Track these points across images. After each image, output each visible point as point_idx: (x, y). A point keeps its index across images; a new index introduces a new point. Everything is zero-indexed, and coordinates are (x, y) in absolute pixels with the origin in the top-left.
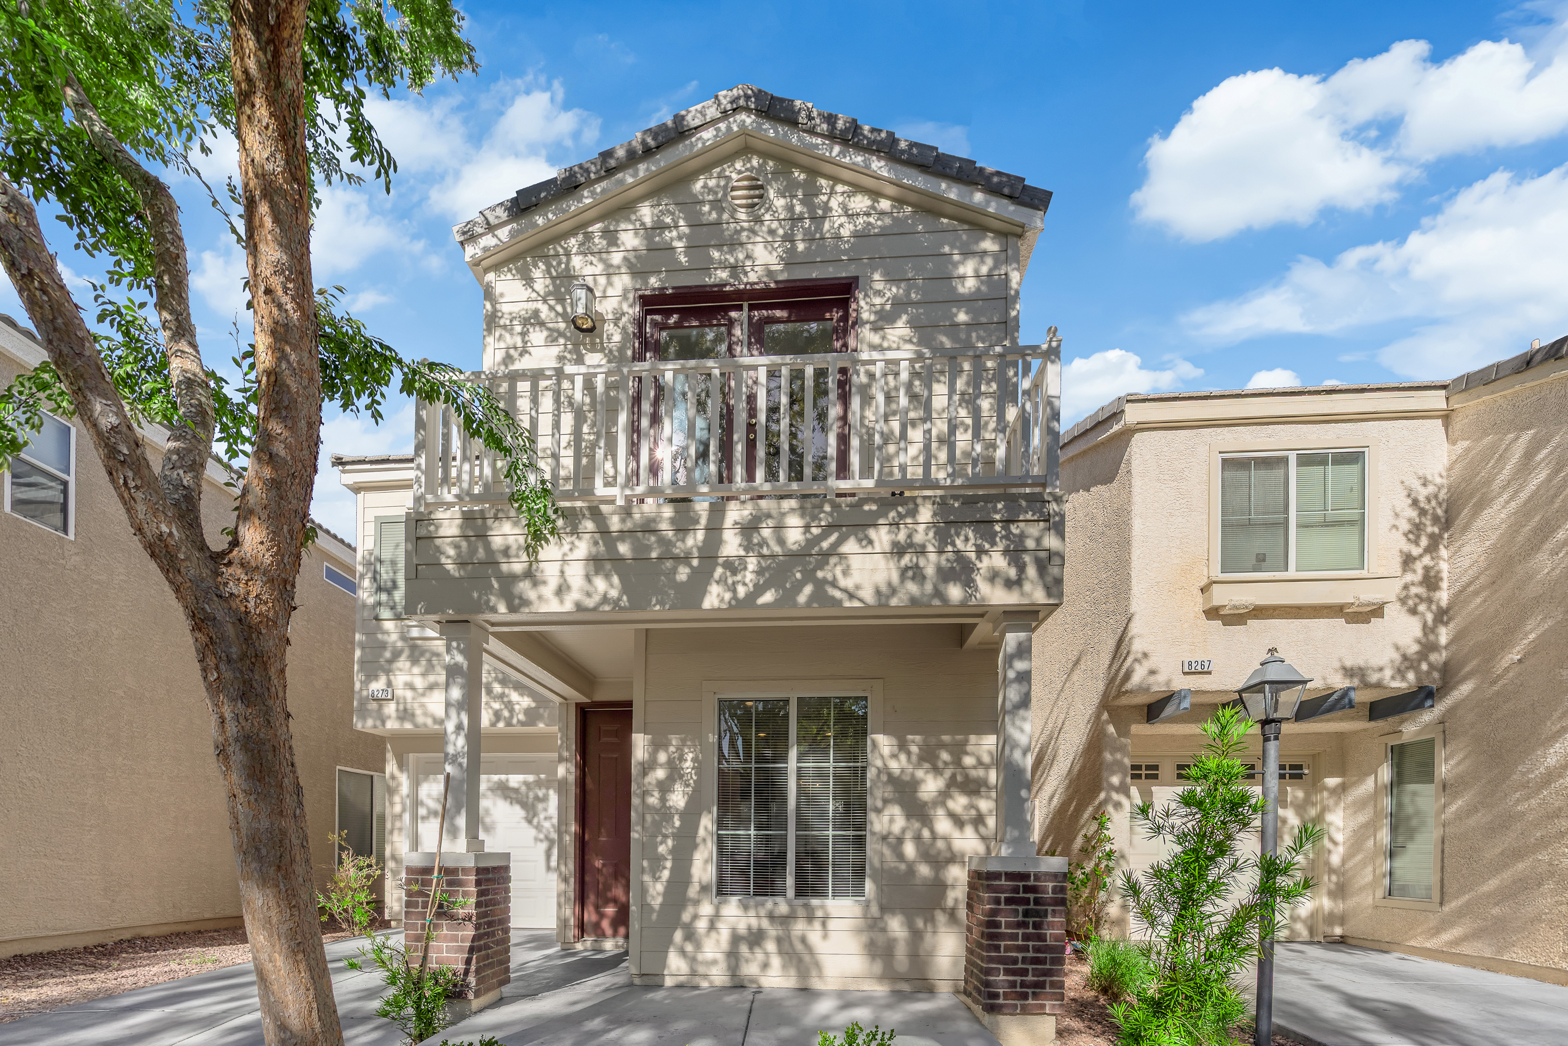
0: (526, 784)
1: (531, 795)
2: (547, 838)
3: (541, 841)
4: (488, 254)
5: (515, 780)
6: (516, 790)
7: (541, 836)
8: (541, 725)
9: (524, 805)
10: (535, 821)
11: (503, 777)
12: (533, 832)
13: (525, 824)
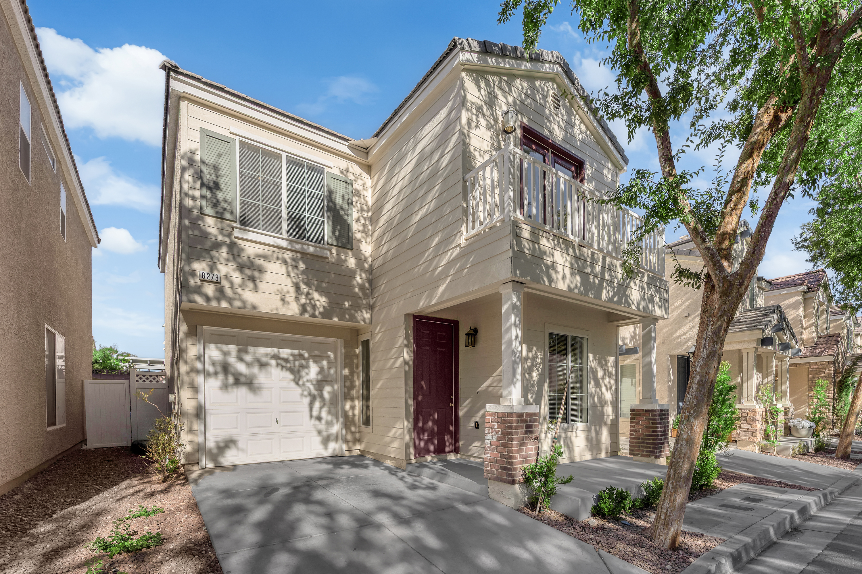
0: (292, 355)
1: (297, 363)
2: (310, 394)
3: (306, 396)
4: (468, 63)
5: (285, 353)
6: (286, 360)
7: (306, 393)
8: (336, 319)
9: (291, 370)
10: (301, 383)
11: (276, 350)
12: (299, 391)
13: (293, 385)
